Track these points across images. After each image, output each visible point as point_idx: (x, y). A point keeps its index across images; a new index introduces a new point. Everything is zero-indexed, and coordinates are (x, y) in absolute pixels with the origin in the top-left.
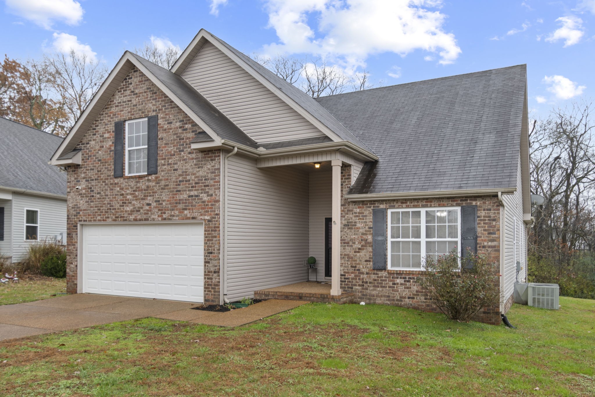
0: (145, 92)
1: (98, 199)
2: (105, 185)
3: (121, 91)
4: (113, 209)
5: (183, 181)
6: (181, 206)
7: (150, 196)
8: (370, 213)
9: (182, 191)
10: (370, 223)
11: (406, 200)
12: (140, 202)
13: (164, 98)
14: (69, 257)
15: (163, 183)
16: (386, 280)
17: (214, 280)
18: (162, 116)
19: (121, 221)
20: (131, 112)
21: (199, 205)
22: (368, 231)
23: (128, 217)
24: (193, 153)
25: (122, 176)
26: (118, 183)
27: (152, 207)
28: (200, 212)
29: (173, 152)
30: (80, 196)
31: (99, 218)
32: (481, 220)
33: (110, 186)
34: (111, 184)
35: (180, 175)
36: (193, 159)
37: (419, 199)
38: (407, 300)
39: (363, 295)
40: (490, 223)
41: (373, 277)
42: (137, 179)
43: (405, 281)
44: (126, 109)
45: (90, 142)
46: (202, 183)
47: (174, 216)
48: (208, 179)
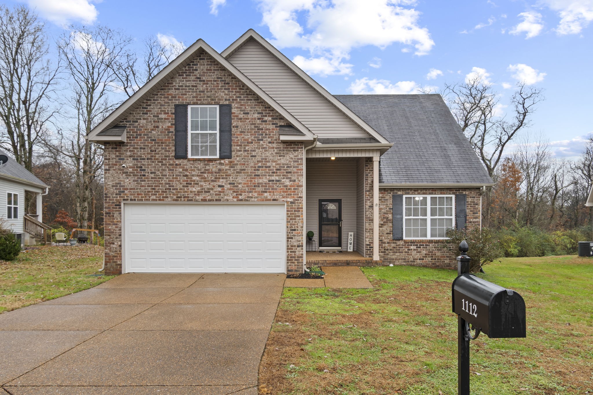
0: (215, 81)
1: (152, 178)
2: (162, 165)
3: (183, 75)
4: (174, 189)
5: (262, 167)
6: (260, 189)
7: (223, 178)
8: (391, 197)
9: (262, 175)
10: (390, 205)
11: (417, 189)
12: (209, 184)
13: (238, 90)
14: (109, 237)
15: (239, 167)
16: (402, 248)
17: (297, 253)
18: (236, 105)
19: (184, 200)
20: (196, 97)
21: (281, 189)
22: (389, 211)
23: (194, 198)
24: (274, 143)
25: (185, 157)
26: (180, 165)
27: (226, 189)
28: (282, 195)
29: (250, 140)
30: (124, 175)
31: (154, 197)
32: (469, 204)
33: (169, 167)
34: (170, 165)
35: (258, 162)
36: (273, 148)
37: (427, 189)
38: (418, 261)
39: (385, 259)
40: (474, 207)
41: (393, 245)
42: (206, 162)
43: (417, 247)
44: (190, 93)
45: (139, 121)
46: (284, 170)
47: (252, 197)
48: (291, 167)
